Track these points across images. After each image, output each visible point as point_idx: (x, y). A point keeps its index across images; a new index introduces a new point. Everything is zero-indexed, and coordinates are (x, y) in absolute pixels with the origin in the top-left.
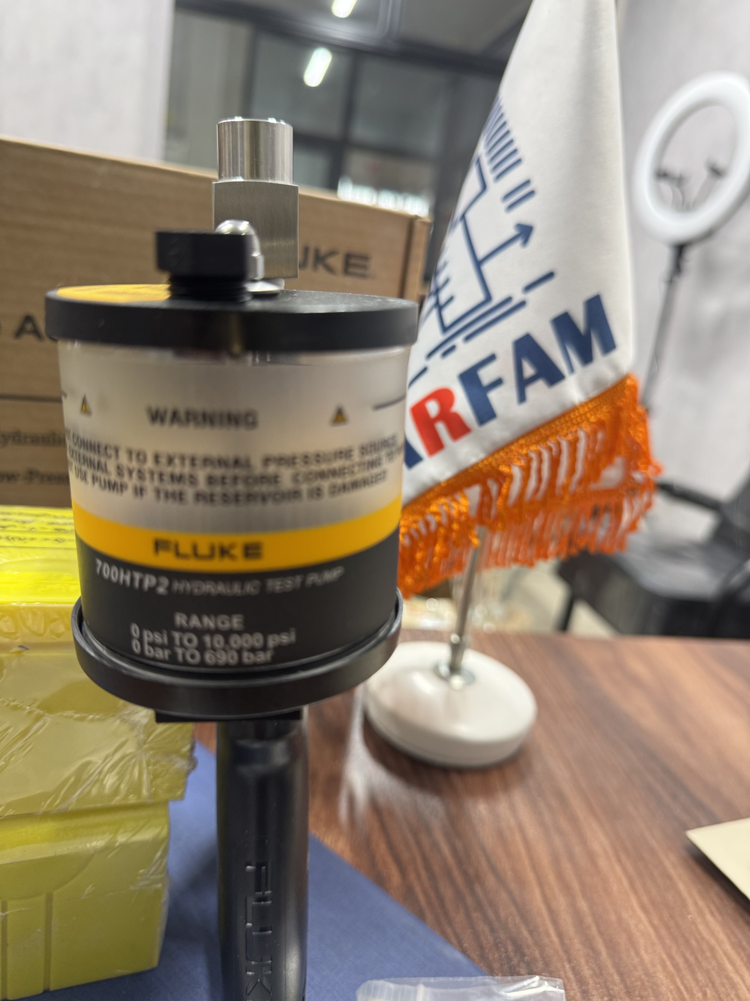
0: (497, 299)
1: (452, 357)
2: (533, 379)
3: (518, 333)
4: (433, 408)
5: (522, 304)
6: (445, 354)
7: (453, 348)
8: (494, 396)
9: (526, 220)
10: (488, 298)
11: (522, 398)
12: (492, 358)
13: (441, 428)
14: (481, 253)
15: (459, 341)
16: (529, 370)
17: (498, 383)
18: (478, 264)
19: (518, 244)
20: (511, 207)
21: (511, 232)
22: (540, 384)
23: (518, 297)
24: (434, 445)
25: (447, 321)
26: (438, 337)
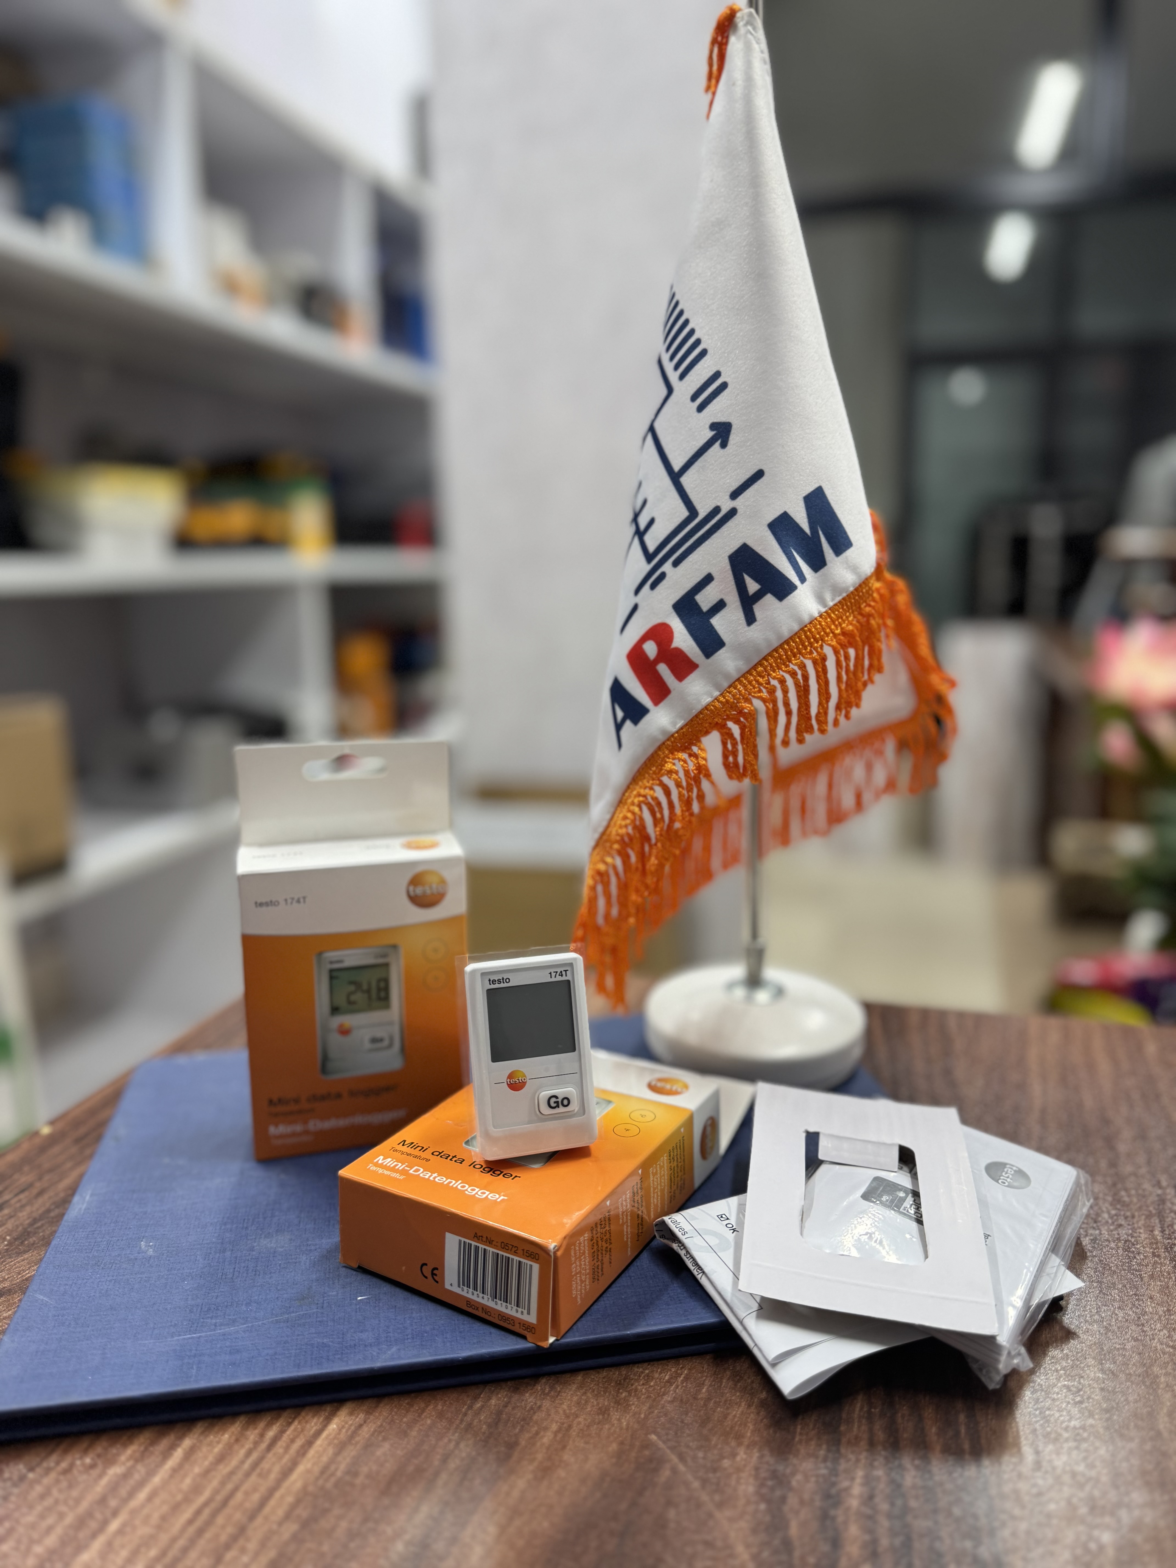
0: (703, 510)
2: (759, 596)
4: (651, 649)
5: (733, 512)
7: (663, 576)
8: (718, 622)
10: (693, 512)
11: (750, 619)
12: (708, 579)
13: (663, 669)
15: (667, 567)
16: (753, 586)
17: (720, 606)
18: (675, 477)
19: (717, 445)
20: (702, 406)
21: (708, 433)
23: (726, 506)
24: (660, 692)
25: (651, 547)
26: (645, 568)
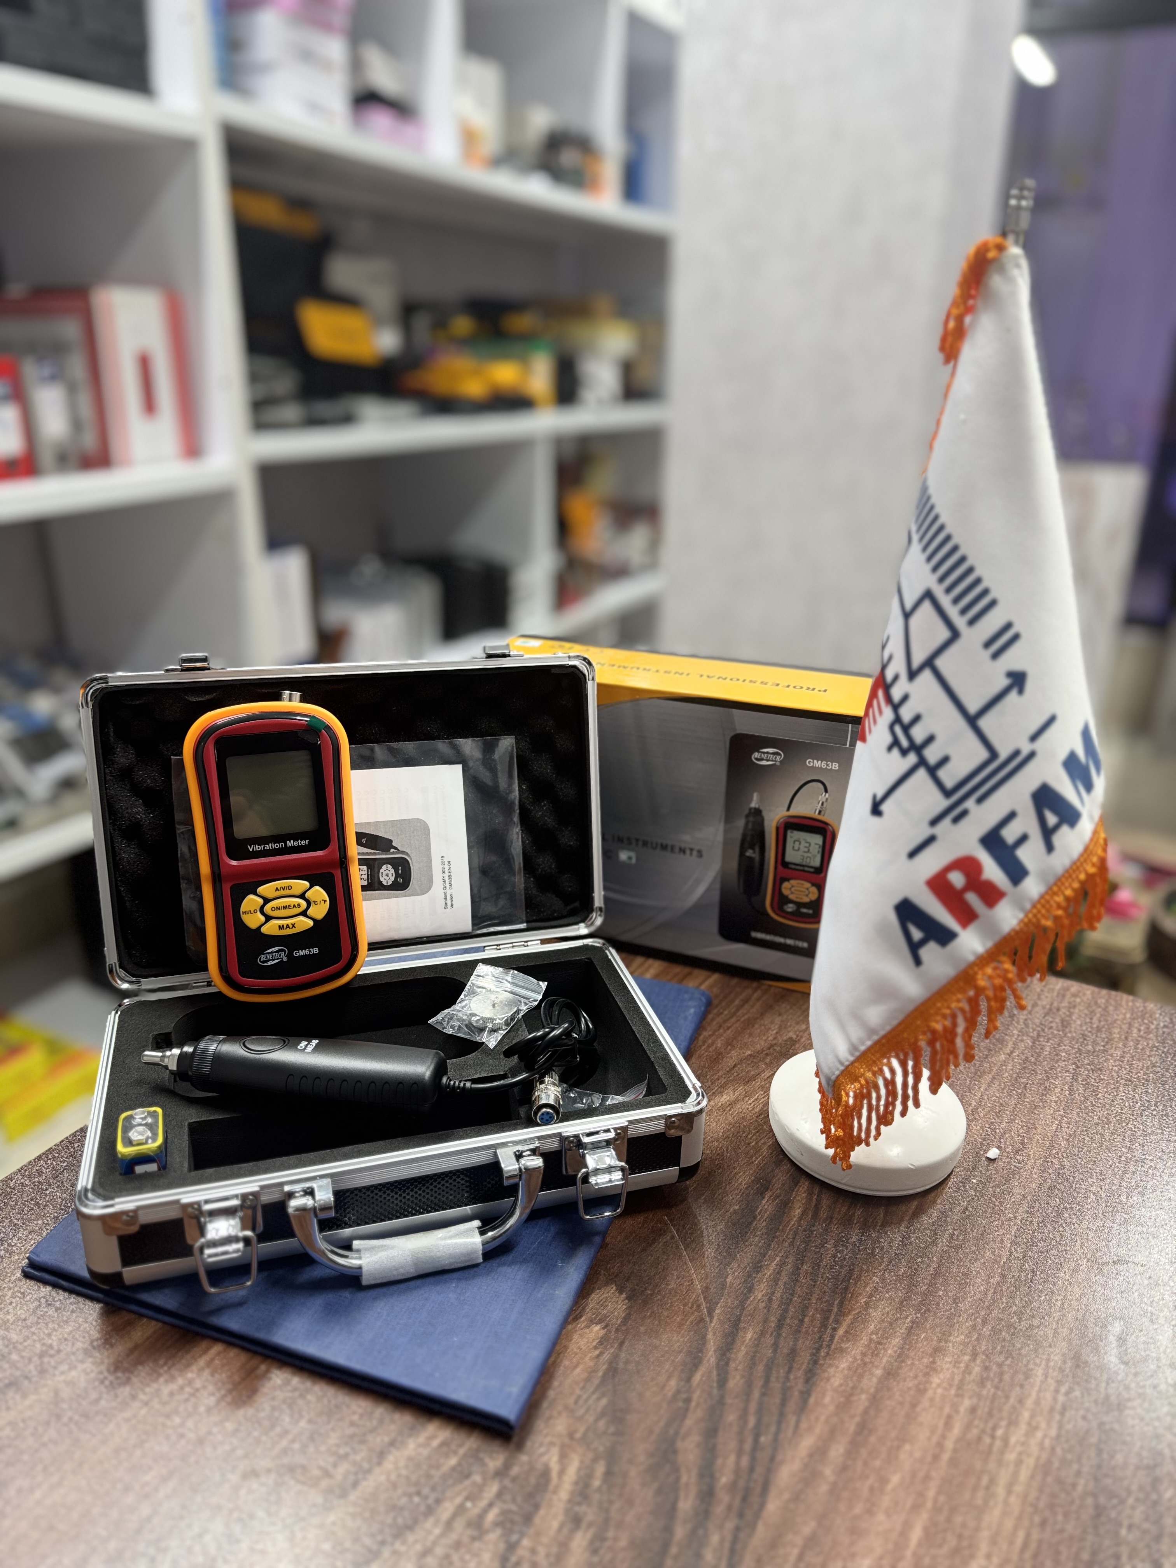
0: (1004, 753)
1: (965, 823)
2: (1057, 827)
3: (1035, 785)
4: (957, 879)
5: (1032, 755)
6: (956, 820)
7: (965, 813)
8: (1024, 854)
9: (1017, 667)
10: (994, 755)
11: (1050, 848)
12: (1012, 816)
13: (972, 898)
14: (973, 707)
15: (970, 804)
16: (1052, 819)
17: (1023, 839)
18: (972, 720)
19: (1013, 694)
21: (1004, 682)
23: (1026, 748)
25: (949, 784)
26: (941, 803)
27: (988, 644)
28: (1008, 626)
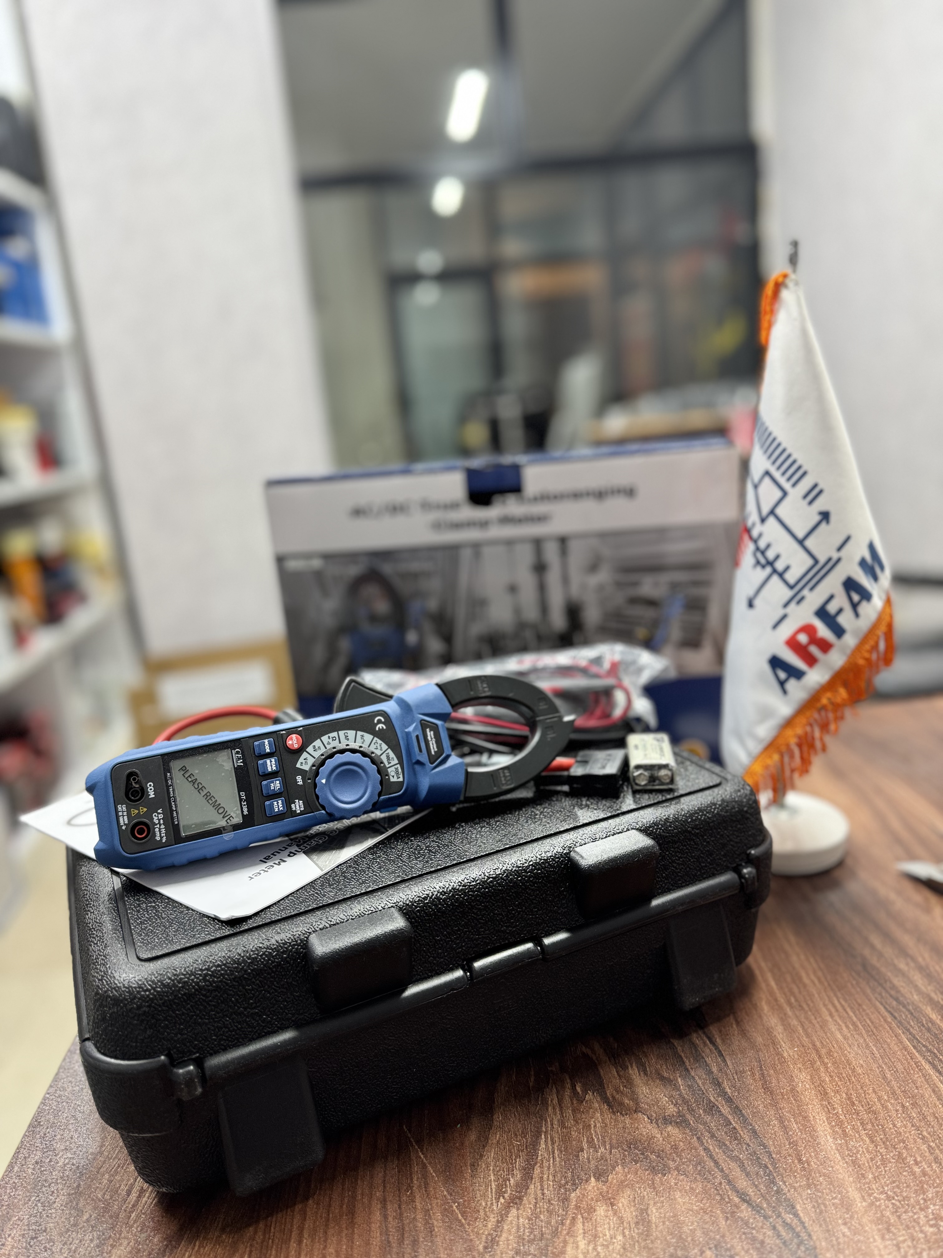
0: (822, 559)
1: (804, 604)
2: (859, 602)
3: (843, 578)
4: (803, 638)
5: (839, 560)
6: (799, 602)
7: (802, 598)
8: (841, 619)
9: (824, 508)
10: (816, 561)
11: (857, 615)
12: (831, 597)
13: (813, 649)
14: (800, 535)
15: (805, 592)
16: (856, 597)
17: (840, 611)
18: (801, 542)
19: (824, 525)
20: (811, 503)
21: (817, 518)
22: (864, 604)
23: (835, 556)
24: (811, 661)
25: (792, 581)
26: (789, 593)
27: (805, 497)
28: (815, 486)
